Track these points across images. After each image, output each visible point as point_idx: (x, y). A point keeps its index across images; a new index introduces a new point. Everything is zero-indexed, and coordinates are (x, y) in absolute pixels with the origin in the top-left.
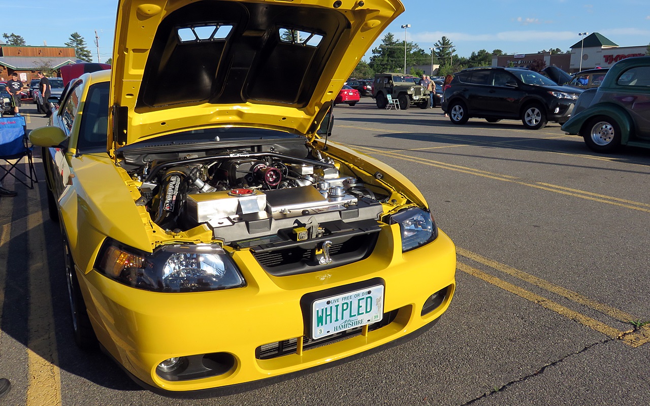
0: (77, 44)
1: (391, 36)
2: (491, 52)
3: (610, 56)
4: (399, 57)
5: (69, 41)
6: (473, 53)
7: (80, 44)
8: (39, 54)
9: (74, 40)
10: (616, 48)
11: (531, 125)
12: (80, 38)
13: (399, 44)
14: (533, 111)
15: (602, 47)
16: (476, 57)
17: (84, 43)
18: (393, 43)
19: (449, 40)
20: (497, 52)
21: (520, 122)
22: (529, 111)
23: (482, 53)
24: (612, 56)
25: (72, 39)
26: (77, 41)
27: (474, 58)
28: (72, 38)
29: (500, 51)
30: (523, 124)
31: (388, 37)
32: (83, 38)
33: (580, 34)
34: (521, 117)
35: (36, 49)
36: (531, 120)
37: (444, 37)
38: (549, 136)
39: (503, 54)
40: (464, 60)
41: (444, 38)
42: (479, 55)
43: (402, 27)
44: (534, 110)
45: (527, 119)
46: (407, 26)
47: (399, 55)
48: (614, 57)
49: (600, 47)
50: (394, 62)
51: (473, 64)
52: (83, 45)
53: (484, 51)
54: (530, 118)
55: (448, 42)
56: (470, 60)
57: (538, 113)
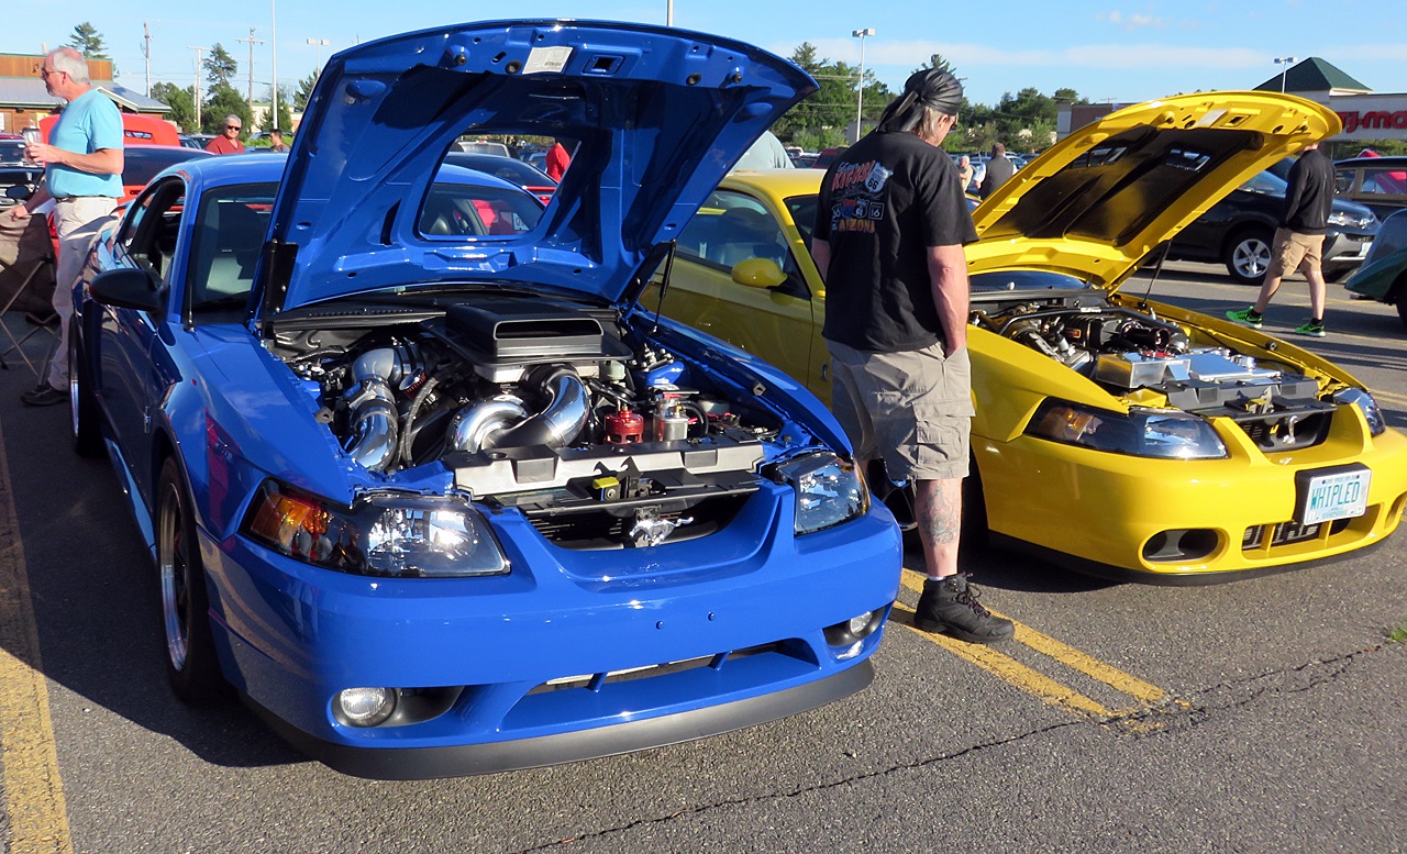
0: (87, 48)
1: (810, 50)
2: (1049, 94)
3: (1351, 114)
4: (827, 100)
5: (70, 41)
6: (1007, 96)
7: (93, 48)
8: (35, 71)
9: (80, 40)
10: (1365, 95)
11: (1249, 276)
12: (94, 35)
13: (827, 70)
14: (1253, 246)
15: (1332, 93)
16: (1014, 104)
17: (101, 46)
18: (814, 67)
19: (948, 64)
20: (1064, 97)
21: (1221, 269)
22: (1244, 246)
23: (1027, 96)
24: (1357, 113)
25: (76, 38)
26: (89, 41)
27: (1007, 106)
28: (77, 34)
29: (1071, 93)
30: (1228, 274)
31: (803, 52)
32: (101, 35)
33: (1277, 61)
34: (1224, 258)
35: (28, 60)
36: (1248, 264)
37: (936, 56)
38: (1298, 300)
39: (1080, 99)
40: (982, 111)
41: (935, 58)
42: (1020, 101)
43: (855, 34)
44: (1256, 244)
45: (1237, 263)
46: (865, 32)
47: (828, 94)
48: (1362, 115)
49: (1325, 92)
50: (815, 111)
51: (1009, 121)
52: (99, 50)
53: (1032, 91)
54: (1244, 261)
55: (946, 67)
56: (999, 111)
57: (1265, 250)
